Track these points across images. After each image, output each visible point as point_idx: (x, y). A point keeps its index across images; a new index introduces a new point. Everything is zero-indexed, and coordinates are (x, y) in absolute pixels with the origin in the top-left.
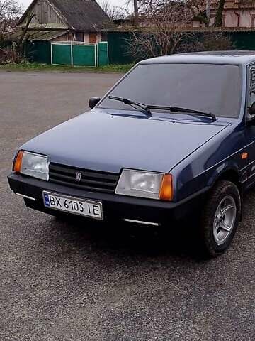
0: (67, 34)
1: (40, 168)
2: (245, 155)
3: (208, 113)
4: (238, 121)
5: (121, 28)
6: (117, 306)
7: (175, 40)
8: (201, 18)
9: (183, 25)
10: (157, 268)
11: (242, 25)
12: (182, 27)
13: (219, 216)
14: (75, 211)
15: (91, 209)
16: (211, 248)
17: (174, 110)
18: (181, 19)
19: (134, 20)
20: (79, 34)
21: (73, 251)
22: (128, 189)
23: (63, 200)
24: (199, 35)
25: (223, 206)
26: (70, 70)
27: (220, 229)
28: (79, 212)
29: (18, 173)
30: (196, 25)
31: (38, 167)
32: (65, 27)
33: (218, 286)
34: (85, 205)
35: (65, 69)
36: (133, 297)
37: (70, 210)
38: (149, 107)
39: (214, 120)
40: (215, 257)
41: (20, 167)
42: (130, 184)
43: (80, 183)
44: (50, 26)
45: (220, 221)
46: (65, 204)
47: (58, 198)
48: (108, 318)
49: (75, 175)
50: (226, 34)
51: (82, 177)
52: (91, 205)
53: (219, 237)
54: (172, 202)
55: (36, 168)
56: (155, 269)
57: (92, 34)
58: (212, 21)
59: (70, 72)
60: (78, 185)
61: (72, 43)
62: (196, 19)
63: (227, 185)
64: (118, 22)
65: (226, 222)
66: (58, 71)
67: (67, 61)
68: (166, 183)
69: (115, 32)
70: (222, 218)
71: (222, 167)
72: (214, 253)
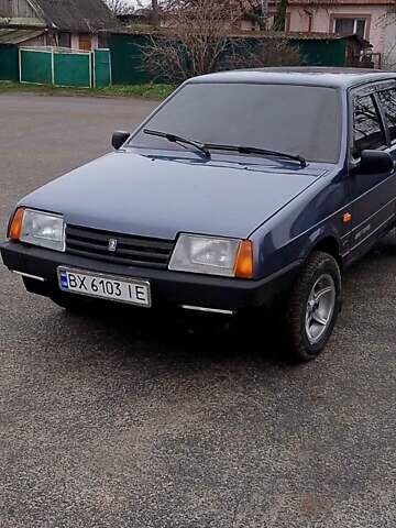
0: (45, 35)
1: (52, 234)
2: (347, 217)
3: (294, 155)
4: (338, 168)
5: (130, 28)
6: (175, 429)
7: (215, 49)
8: (254, 16)
9: (227, 26)
10: (224, 377)
11: (316, 29)
12: (224, 29)
13: (312, 303)
14: (107, 295)
15: (133, 292)
16: (303, 347)
17: (243, 151)
18: (225, 18)
19: (151, 16)
20: (63, 36)
21: (99, 355)
22: (187, 262)
23: (89, 280)
24: (253, 42)
25: (317, 289)
26: (51, 92)
27: (313, 322)
28: (114, 296)
29: (16, 241)
30: (246, 26)
31: (47, 231)
32: (41, 24)
33: (314, 400)
34: (124, 286)
35: (43, 90)
36: (196, 416)
37: (100, 293)
38: (207, 146)
39: (303, 166)
40: (306, 361)
41: (19, 232)
42: (189, 256)
43: (116, 254)
44: (16, 21)
45: (314, 310)
46: (93, 285)
47: (82, 277)
48: (164, 444)
49: (107, 244)
50: (293, 42)
51: (118, 246)
52: (133, 286)
53: (313, 333)
54: (251, 279)
55: (44, 233)
56: (223, 378)
57: (84, 36)
58: (270, 21)
59: (51, 95)
60: (112, 258)
61: (53, 50)
62: (246, 17)
63: (324, 258)
64: (124, 18)
65: (321, 312)
66: (31, 93)
67: (45, 78)
68: (244, 254)
69: (123, 34)
70: (316, 306)
71: (317, 233)
72: (306, 354)
